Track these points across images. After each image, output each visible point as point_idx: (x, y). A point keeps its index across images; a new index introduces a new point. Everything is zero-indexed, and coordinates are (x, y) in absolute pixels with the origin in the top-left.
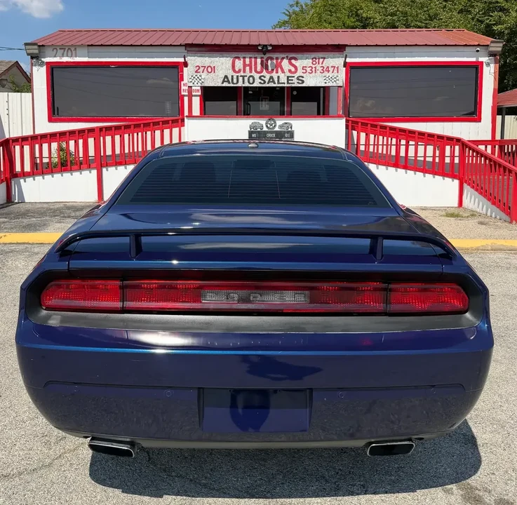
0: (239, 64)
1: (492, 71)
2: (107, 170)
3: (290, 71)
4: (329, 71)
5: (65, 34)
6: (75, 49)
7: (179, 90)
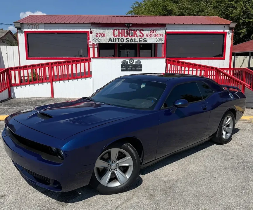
0: (116, 32)
1: (231, 36)
2: (55, 83)
3: (140, 36)
4: (158, 36)
5: (32, 17)
6: (38, 25)
7: (88, 44)
